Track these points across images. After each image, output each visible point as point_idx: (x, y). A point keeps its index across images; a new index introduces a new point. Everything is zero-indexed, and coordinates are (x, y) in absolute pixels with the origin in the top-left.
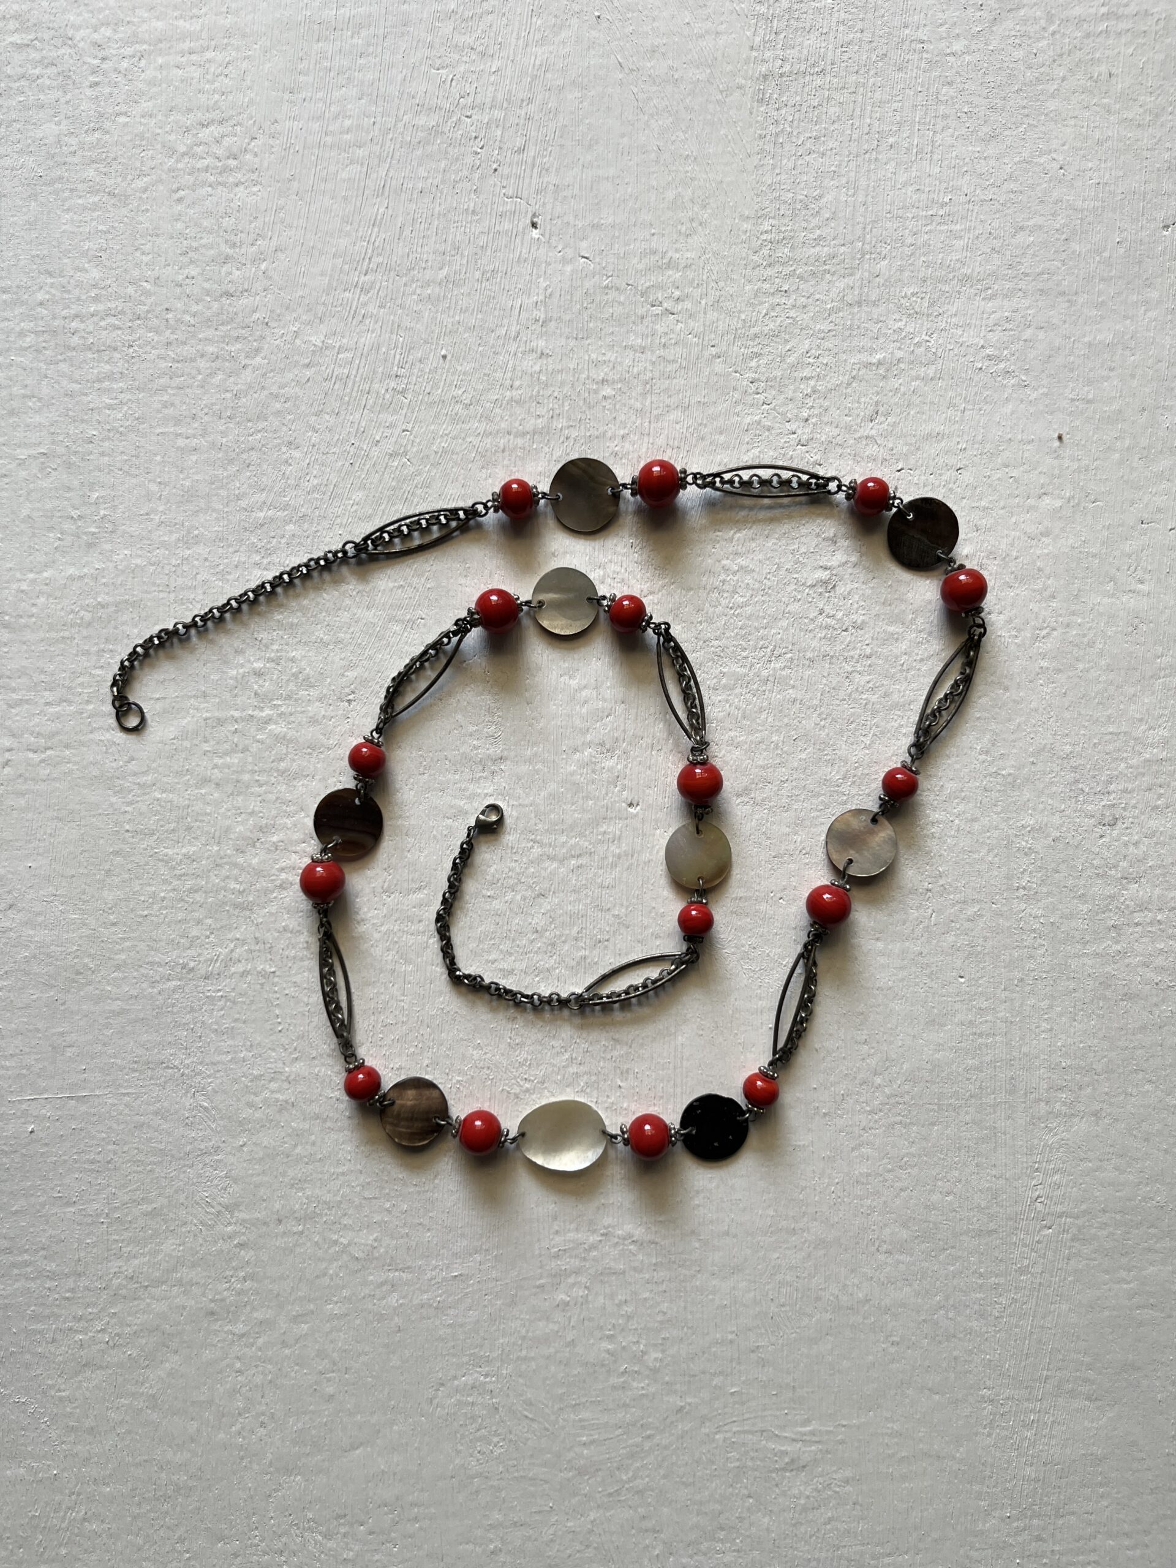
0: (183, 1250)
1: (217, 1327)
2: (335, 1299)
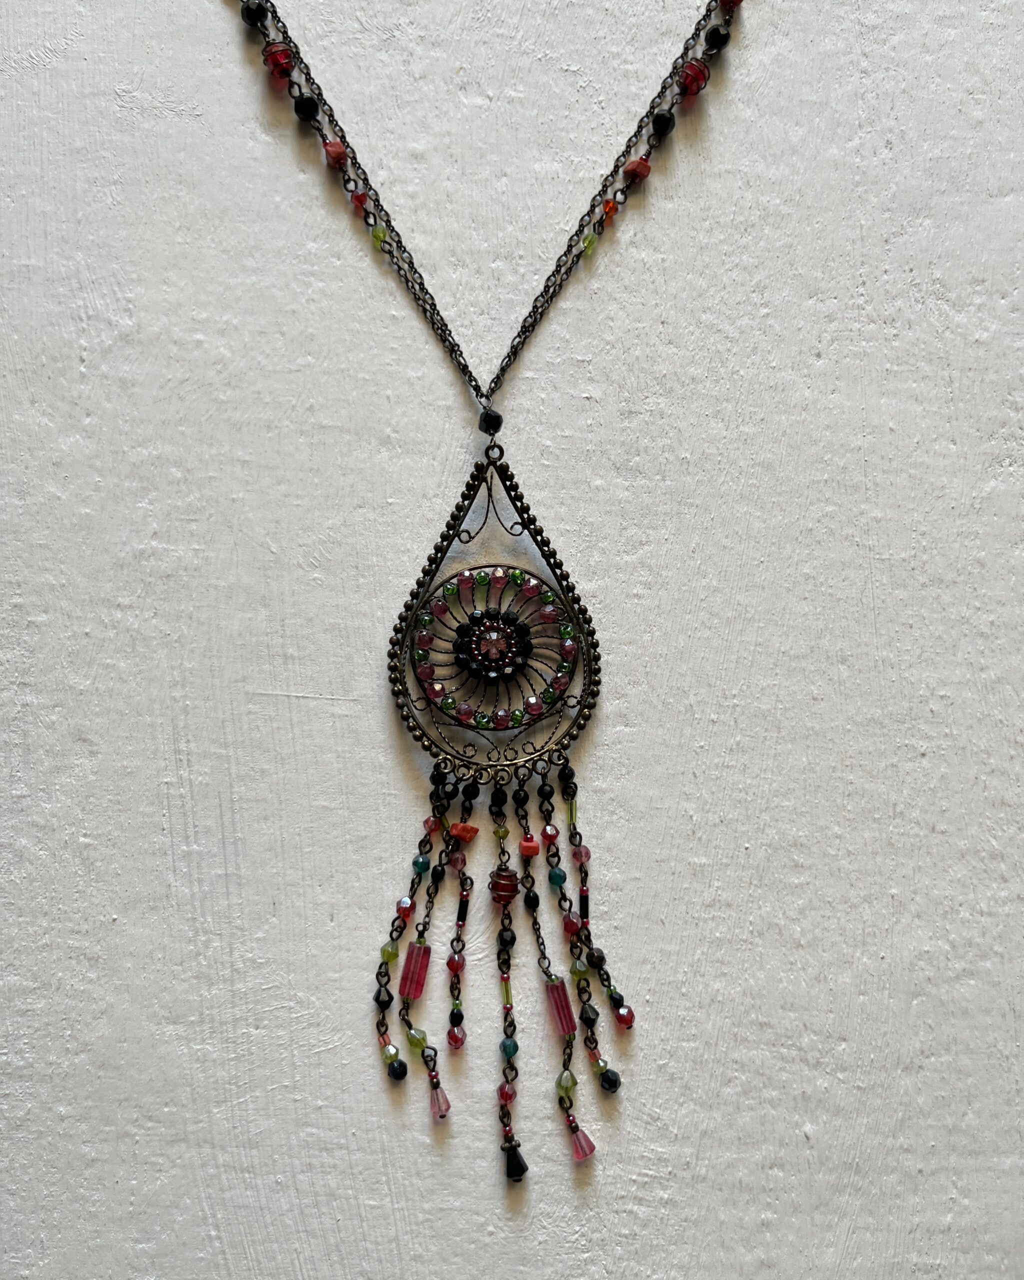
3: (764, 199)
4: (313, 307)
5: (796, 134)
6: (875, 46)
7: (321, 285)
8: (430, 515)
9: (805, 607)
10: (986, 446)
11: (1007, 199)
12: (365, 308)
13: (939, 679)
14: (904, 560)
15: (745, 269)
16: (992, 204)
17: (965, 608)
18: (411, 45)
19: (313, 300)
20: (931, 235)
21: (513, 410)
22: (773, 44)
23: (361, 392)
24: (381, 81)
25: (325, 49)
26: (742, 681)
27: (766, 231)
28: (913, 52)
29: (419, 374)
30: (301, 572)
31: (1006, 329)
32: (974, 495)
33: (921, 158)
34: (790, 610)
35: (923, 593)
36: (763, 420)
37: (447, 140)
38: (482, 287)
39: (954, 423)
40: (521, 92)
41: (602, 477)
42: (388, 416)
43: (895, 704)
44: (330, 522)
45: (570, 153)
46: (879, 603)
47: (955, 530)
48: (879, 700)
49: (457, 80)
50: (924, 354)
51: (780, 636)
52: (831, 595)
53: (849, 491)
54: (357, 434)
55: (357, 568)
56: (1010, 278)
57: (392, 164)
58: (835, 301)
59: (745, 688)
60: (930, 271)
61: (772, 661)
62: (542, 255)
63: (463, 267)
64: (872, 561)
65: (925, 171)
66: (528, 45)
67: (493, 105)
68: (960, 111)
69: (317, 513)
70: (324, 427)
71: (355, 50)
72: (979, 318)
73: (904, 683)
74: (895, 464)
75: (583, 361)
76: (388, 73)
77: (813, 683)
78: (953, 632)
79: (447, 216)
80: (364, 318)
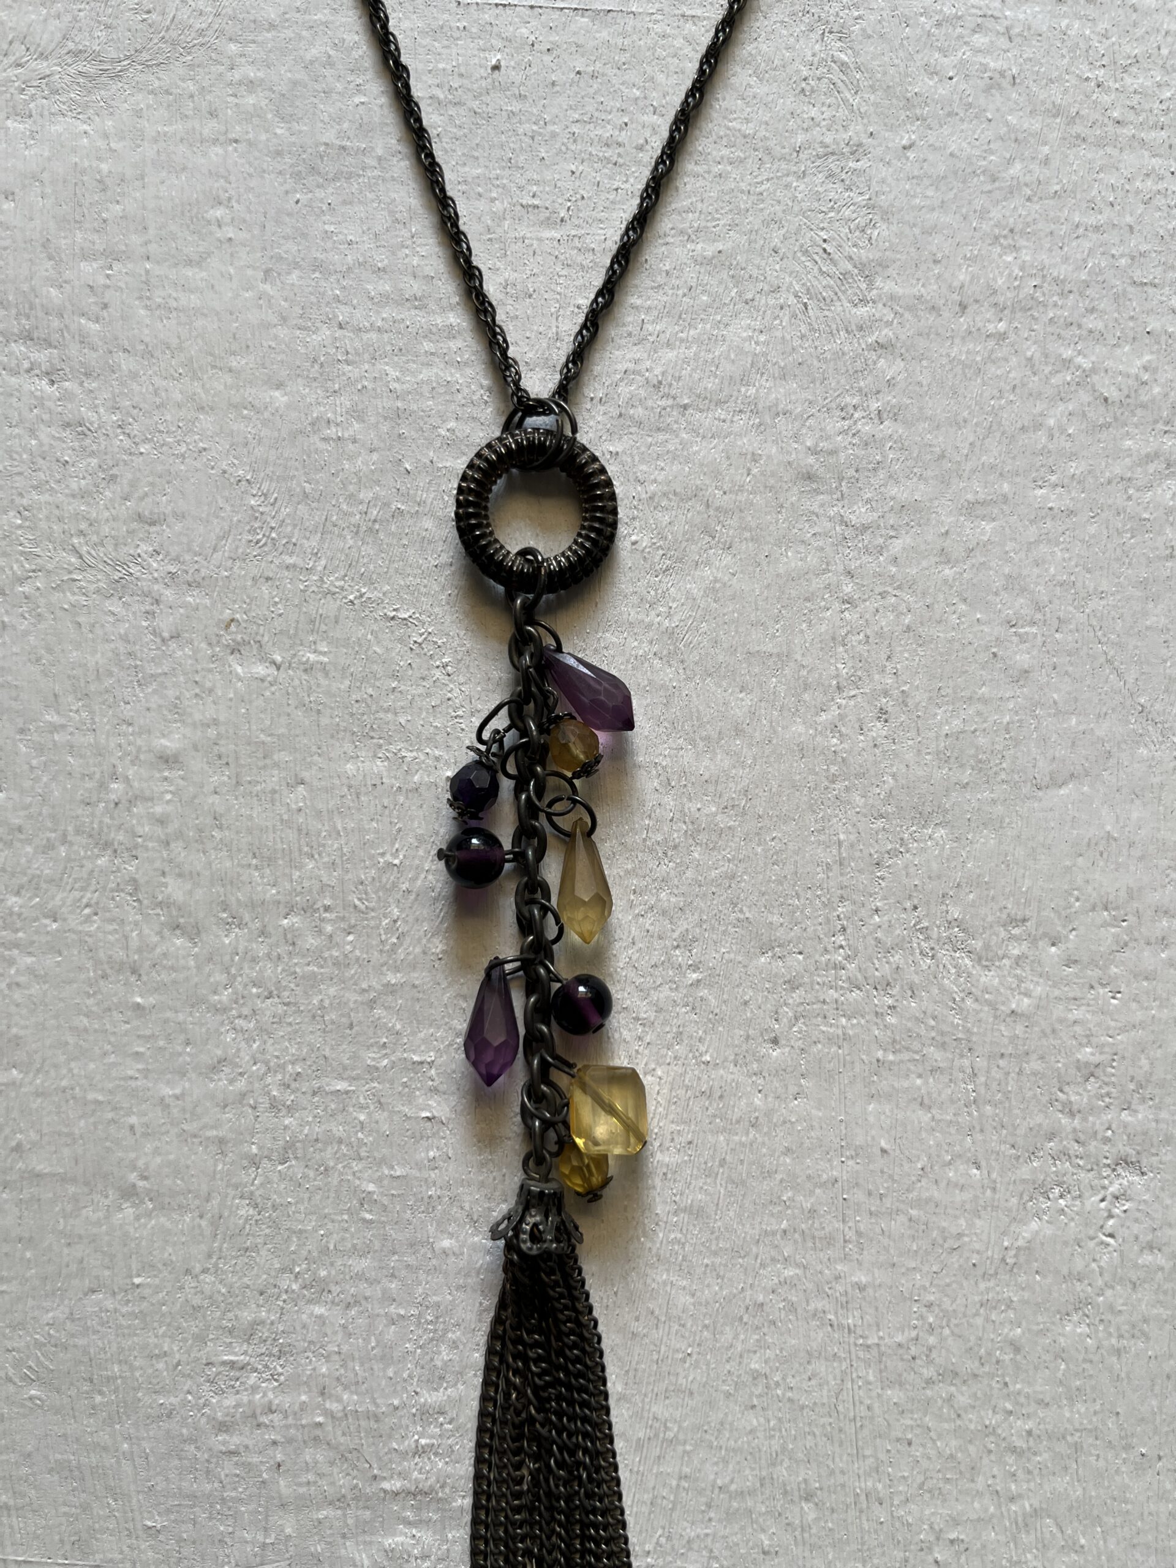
0: (767, 343)
1: (815, 508)
2: (1053, 478)
3: (693, 806)
4: (17, 996)
5: (741, 705)
6: (866, 558)
7: (29, 960)
8: (196, 1301)
9: (753, 1420)
10: (1024, 1172)
11: (1062, 792)
12: (95, 993)
13: (950, 1516)
14: (900, 1345)
15: (664, 913)
16: (1041, 800)
17: (990, 1412)
18: (156, 587)
19: (18, 984)
20: (947, 852)
21: (317, 1140)
22: (708, 563)
23: (92, 1120)
24: (112, 646)
25: (26, 598)
26: (660, 1532)
27: (696, 855)
28: (924, 564)
29: (178, 1091)
30: (11, 1388)
31: (1057, 993)
32: (1006, 1244)
33: (932, 734)
34: (731, 1424)
35: (929, 1393)
36: (690, 1143)
37: (212, 732)
38: (268, 956)
39: (979, 1137)
40: (324, 654)
41: (451, 1235)
42: (133, 1155)
43: (883, 1554)
44: (51, 1315)
45: (400, 745)
46: (863, 1411)
47: (977, 1298)
48: (859, 1550)
49: (227, 639)
50: (933, 1034)
51: (716, 1464)
52: (790, 1400)
53: (818, 1245)
54: (86, 1184)
55: (91, 1382)
56: (1064, 913)
57: (130, 773)
58: (800, 957)
59: (663, 1540)
60: (944, 907)
61: (704, 1500)
62: (357, 902)
63: (239, 926)
64: (853, 1349)
65: (938, 753)
66: (332, 581)
67: (282, 675)
68: (995, 655)
69: (30, 1302)
70: (38, 1176)
71: (72, 599)
72: (1016, 976)
73: (897, 1524)
74: (888, 1203)
75: (422, 1063)
76: (122, 631)
77: (763, 1531)
78: (972, 1449)
79: (215, 849)
80: (94, 1009)
